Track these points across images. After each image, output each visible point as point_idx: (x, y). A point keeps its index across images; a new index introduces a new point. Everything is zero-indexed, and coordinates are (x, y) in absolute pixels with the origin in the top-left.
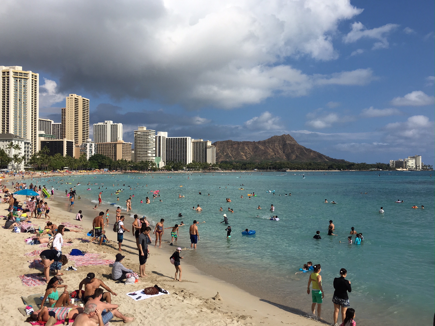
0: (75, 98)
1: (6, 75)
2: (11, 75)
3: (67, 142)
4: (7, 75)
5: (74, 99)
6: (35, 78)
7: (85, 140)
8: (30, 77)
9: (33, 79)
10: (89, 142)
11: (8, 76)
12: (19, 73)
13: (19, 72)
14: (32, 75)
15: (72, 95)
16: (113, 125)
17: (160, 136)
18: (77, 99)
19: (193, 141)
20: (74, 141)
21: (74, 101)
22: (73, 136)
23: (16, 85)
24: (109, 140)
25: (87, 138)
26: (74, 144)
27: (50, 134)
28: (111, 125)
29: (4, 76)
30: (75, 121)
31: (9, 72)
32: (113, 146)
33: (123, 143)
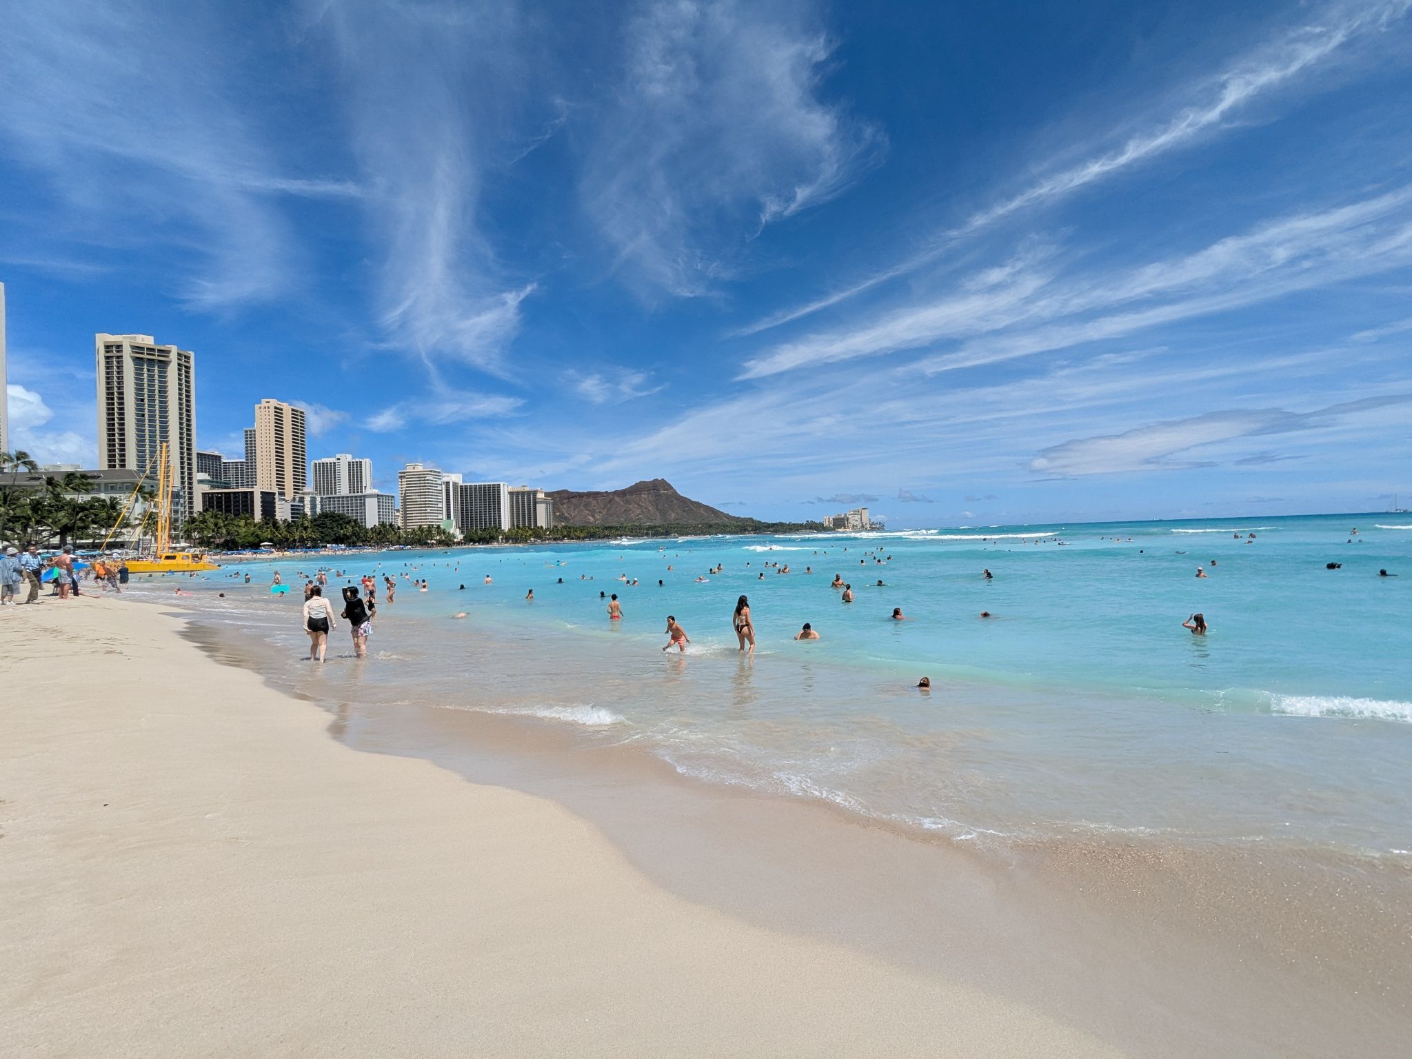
0: (276, 408)
1: (114, 352)
2: (127, 354)
3: (262, 493)
4: (118, 352)
5: (272, 409)
6: (185, 361)
7: (299, 489)
8: (173, 357)
9: (180, 362)
10: (308, 494)
11: (119, 354)
12: (147, 349)
13: (146, 347)
14: (179, 355)
15: (268, 401)
16: (353, 462)
17: (449, 482)
18: (280, 409)
20: (275, 490)
21: (272, 414)
22: (275, 482)
23: (138, 373)
24: (344, 489)
25: (302, 486)
26: (276, 496)
27: (221, 479)
28: (349, 462)
29: (109, 354)
31: (121, 346)
32: (357, 500)
33: (378, 495)
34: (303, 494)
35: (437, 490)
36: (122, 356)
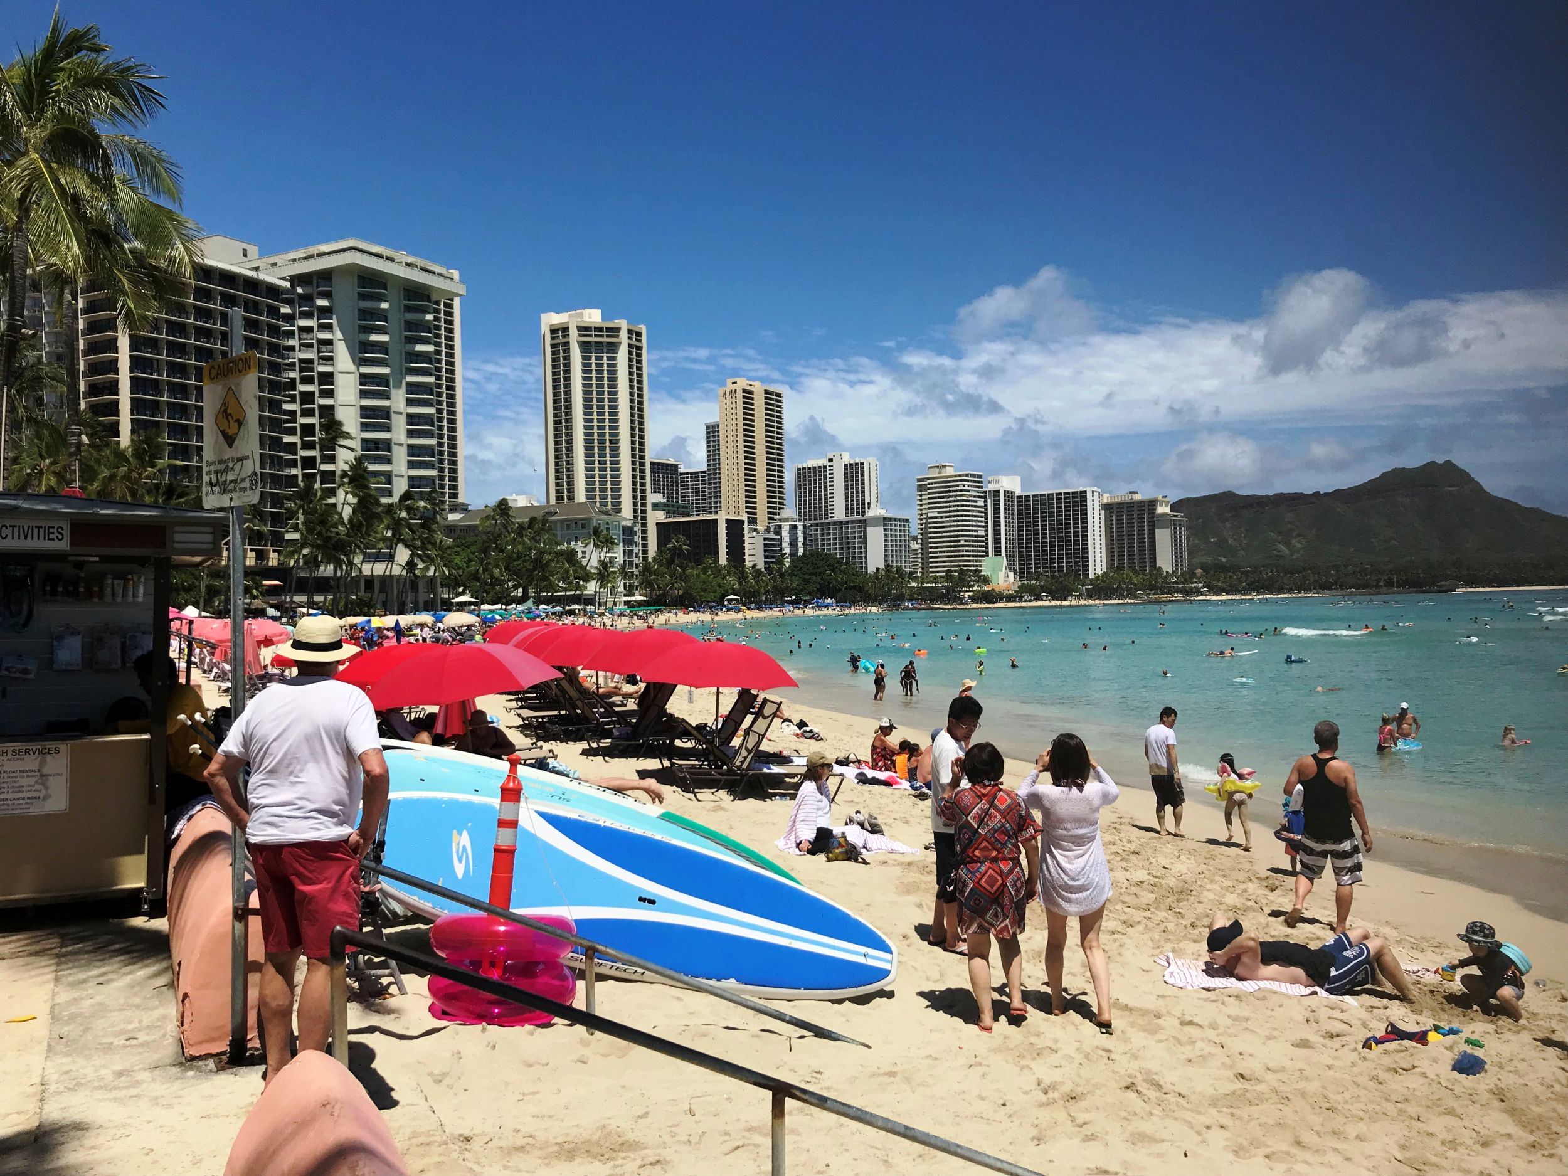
0: (744, 391)
1: (561, 337)
2: (574, 336)
3: (727, 521)
4: (565, 336)
5: (740, 394)
6: (636, 340)
7: (775, 514)
8: (623, 336)
9: (631, 342)
10: (786, 520)
11: (565, 340)
12: (595, 328)
13: (593, 325)
14: (630, 332)
15: (735, 383)
16: (851, 465)
17: (998, 491)
18: (751, 393)
19: (1105, 501)
20: (745, 517)
21: (740, 400)
22: (743, 504)
23: (586, 364)
24: (839, 512)
25: (780, 508)
26: (746, 526)
27: (677, 502)
28: (846, 465)
29: (555, 341)
30: (746, 458)
31: (568, 328)
32: (854, 527)
33: (885, 519)
34: (780, 520)
35: (976, 506)
36: (569, 342)
